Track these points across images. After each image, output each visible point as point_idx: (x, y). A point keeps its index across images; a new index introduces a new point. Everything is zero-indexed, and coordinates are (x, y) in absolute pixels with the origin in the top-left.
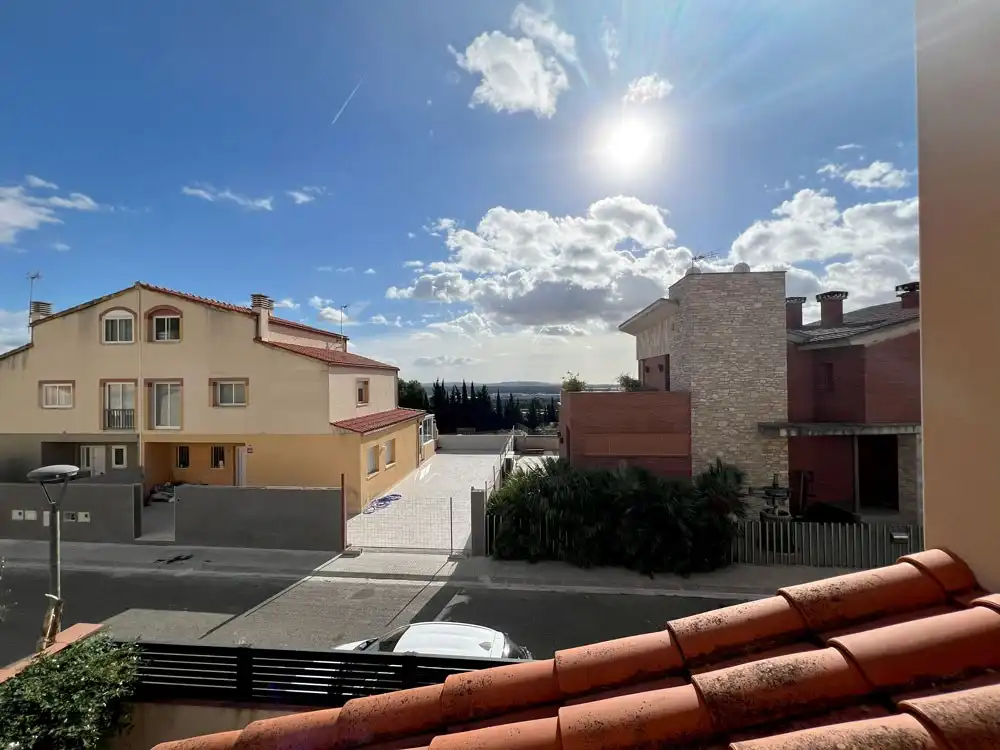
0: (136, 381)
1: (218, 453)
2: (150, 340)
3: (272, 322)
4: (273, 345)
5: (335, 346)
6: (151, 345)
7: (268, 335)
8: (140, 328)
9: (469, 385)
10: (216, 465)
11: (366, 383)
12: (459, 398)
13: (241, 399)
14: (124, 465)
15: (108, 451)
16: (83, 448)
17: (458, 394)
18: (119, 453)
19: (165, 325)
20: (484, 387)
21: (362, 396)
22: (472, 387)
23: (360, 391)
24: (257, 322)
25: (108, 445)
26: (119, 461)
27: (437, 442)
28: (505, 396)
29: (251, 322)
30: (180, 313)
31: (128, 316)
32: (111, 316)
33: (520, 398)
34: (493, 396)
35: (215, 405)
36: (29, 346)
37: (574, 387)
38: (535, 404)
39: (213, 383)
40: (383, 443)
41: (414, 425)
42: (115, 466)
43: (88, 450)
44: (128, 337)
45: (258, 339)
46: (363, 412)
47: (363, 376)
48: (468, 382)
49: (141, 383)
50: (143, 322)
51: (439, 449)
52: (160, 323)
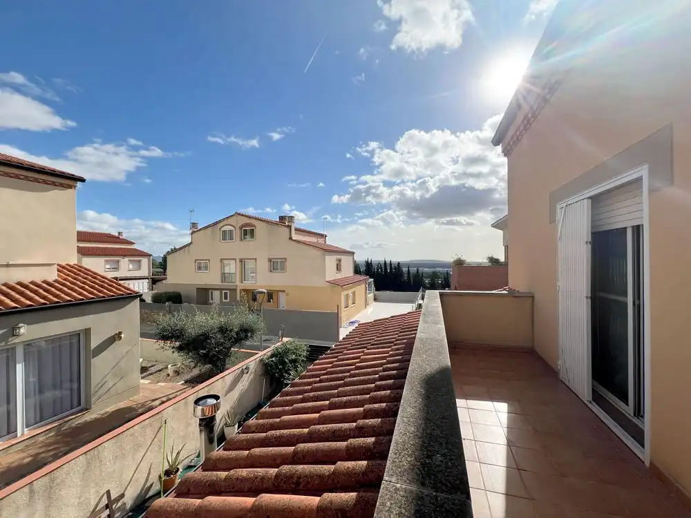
0: (235, 259)
1: (270, 295)
2: (241, 240)
3: (296, 230)
4: (298, 242)
5: (321, 241)
6: (242, 242)
7: (295, 237)
8: (237, 234)
9: (388, 262)
10: (269, 301)
11: (340, 260)
12: (382, 270)
13: (283, 269)
14: (228, 300)
15: (221, 293)
16: (210, 291)
17: (381, 268)
18: (226, 294)
19: (248, 232)
20: (399, 263)
21: (338, 268)
22: (391, 264)
23: (337, 265)
24: (290, 229)
25: (221, 290)
26: (226, 298)
27: (375, 295)
28: (413, 270)
29: (288, 230)
30: (255, 226)
31: (232, 228)
32: (223, 229)
33: (424, 271)
34: (405, 270)
35: (271, 271)
36: (191, 243)
37: (459, 263)
38: (434, 276)
39: (270, 260)
40: (350, 292)
41: (364, 285)
42: (224, 300)
43: (212, 293)
44: (231, 239)
45: (291, 238)
46: (339, 276)
47: (339, 257)
48: (388, 260)
49: (238, 261)
50: (238, 231)
51: (375, 299)
52: (245, 231)
